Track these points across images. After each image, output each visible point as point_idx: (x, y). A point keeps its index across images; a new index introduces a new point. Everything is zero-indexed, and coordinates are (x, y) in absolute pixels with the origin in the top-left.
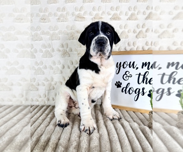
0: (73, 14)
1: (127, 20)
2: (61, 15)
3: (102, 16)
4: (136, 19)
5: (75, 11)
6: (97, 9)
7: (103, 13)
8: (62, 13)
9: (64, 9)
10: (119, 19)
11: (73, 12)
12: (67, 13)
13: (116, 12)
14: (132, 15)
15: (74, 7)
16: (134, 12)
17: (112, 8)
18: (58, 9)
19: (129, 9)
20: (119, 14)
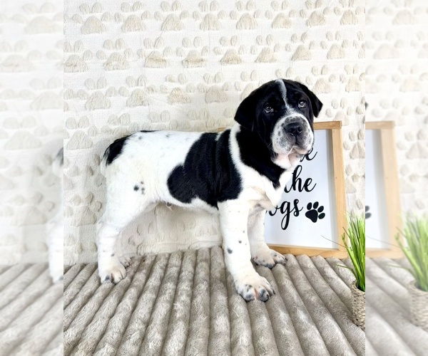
0: (139, 53)
1: (255, 61)
2: (114, 56)
3: (203, 57)
4: (272, 60)
5: (143, 47)
6: (192, 43)
7: (205, 50)
8: (115, 51)
9: (119, 43)
10: (239, 61)
11: (141, 50)
12: (127, 52)
13: (231, 47)
14: (264, 52)
15: (143, 40)
16: (266, 46)
17: (222, 40)
18: (106, 44)
19: (258, 40)
20: (237, 51)
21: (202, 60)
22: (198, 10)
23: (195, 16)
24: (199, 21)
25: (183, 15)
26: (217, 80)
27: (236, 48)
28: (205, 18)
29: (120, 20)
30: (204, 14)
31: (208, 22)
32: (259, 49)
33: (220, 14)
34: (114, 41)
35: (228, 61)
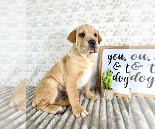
0: (78, 20)
1: (120, 21)
2: (70, 21)
3: (100, 20)
4: (126, 21)
6: (96, 15)
7: (100, 17)
8: (70, 19)
9: (71, 16)
10: (113, 21)
11: (78, 18)
12: (74, 19)
14: (123, 18)
15: (79, 15)
16: (125, 15)
17: (107, 14)
18: (67, 17)
19: (121, 13)
20: (113, 18)
21: (99, 21)
22: (99, 3)
23: (97, 5)
24: (99, 7)
25: (93, 5)
26: (104, 28)
27: (112, 16)
28: (101, 6)
29: (72, 8)
30: (101, 4)
31: (102, 7)
32: (121, 16)
33: (107, 4)
34: (70, 15)
35: (109, 21)
